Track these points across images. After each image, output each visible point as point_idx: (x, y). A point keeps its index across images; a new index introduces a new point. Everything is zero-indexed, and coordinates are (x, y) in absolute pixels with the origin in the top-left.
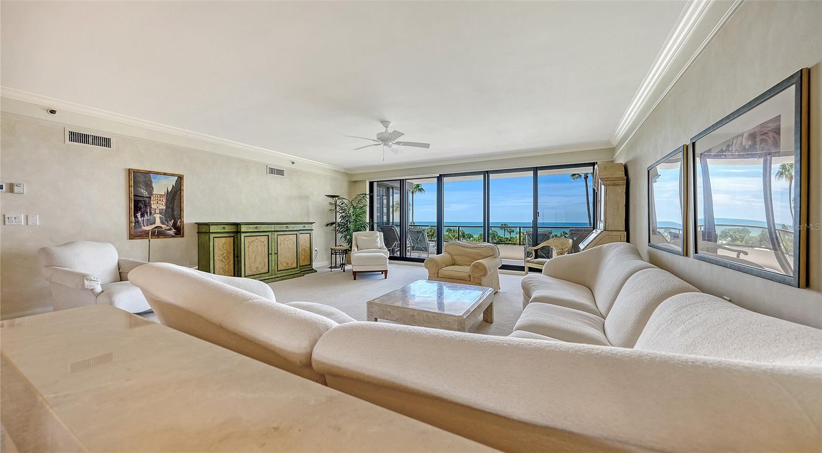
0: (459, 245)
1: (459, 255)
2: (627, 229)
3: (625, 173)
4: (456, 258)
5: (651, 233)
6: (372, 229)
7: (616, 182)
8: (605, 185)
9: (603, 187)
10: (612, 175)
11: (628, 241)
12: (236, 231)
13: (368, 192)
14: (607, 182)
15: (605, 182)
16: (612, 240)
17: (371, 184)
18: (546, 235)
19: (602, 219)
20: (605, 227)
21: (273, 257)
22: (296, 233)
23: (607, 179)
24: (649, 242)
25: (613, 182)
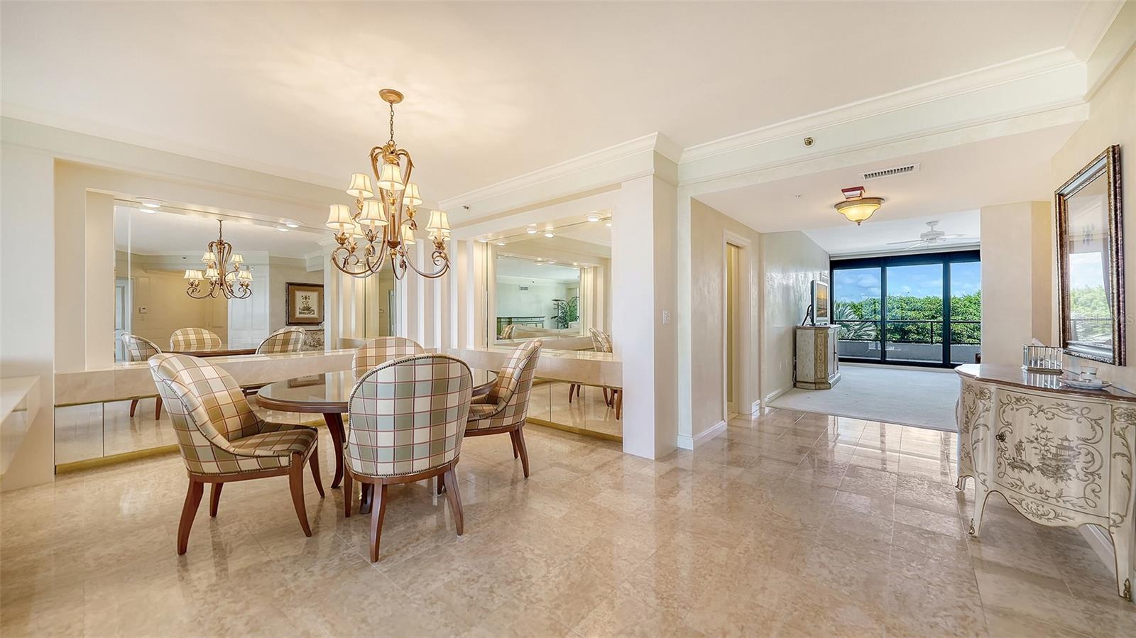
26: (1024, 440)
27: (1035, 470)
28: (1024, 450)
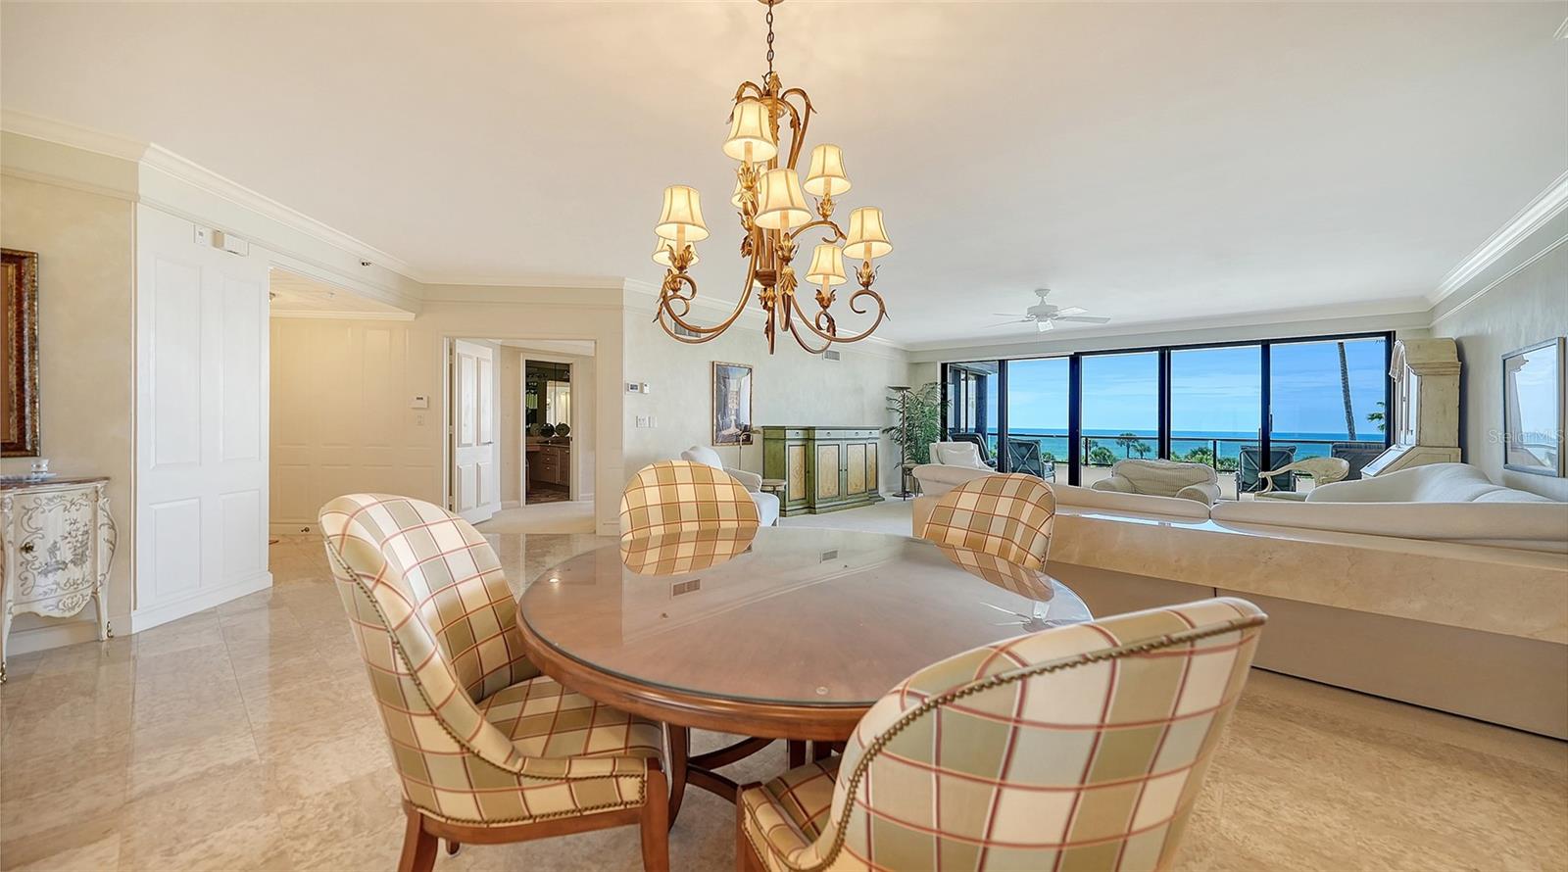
0: (1143, 464)
1: (1144, 479)
2: (1462, 443)
3: (1458, 356)
4: (1138, 484)
5: (1509, 450)
6: (944, 439)
7: (1440, 370)
8: (1419, 375)
9: (1414, 379)
10: (1433, 359)
11: (1464, 460)
12: (808, 436)
13: (939, 381)
14: (1424, 371)
15: (1417, 371)
16: (1434, 460)
17: (944, 366)
18: (1284, 453)
19: (1413, 426)
20: (1419, 441)
21: (843, 474)
22: (865, 442)
23: (1424, 365)
24: (1506, 462)
25: (1437, 370)
26: (59, 539)
27: (70, 566)
28: (59, 549)
